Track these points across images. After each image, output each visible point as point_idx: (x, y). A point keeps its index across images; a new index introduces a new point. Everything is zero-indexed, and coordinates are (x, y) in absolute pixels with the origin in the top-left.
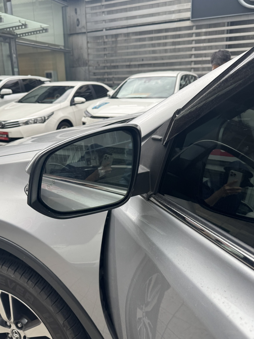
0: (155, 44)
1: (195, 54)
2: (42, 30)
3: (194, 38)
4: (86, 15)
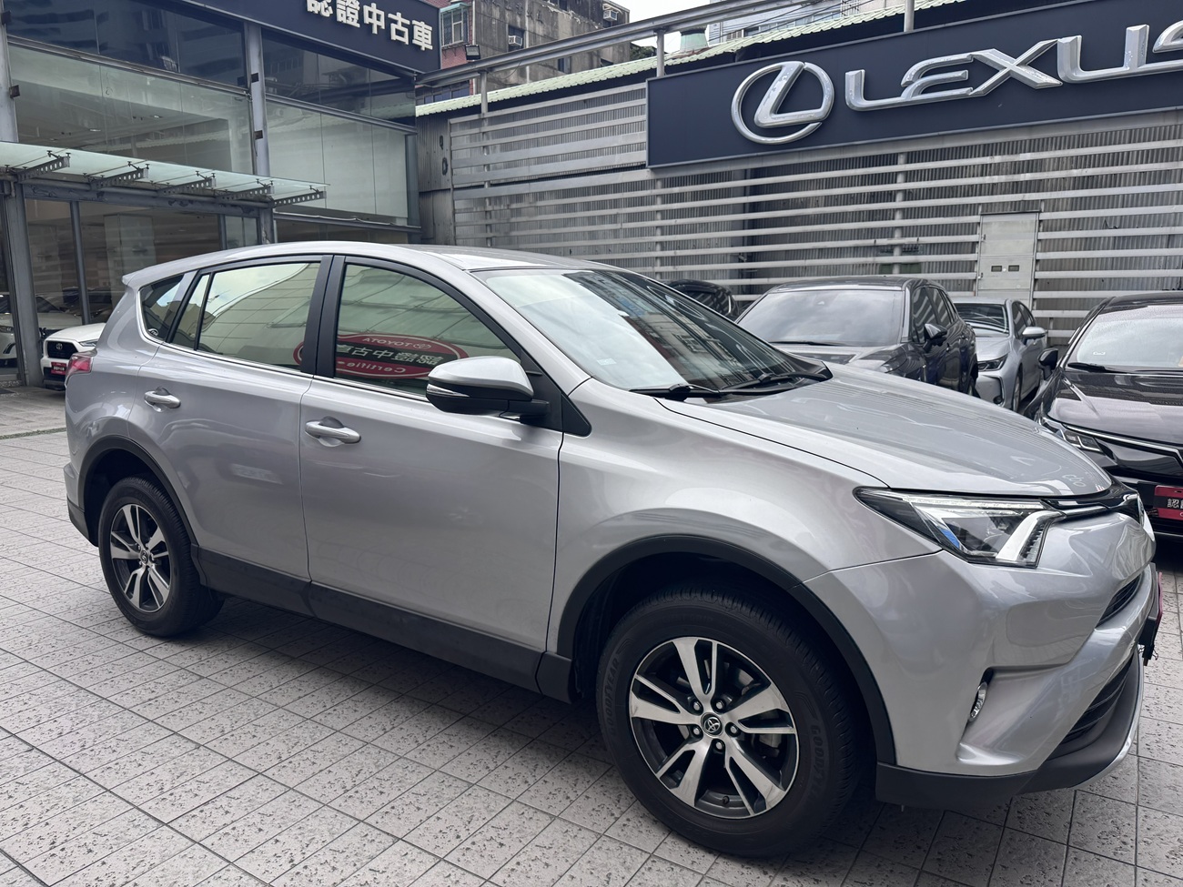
2: (315, 194)
3: (659, 206)
4: (451, 152)
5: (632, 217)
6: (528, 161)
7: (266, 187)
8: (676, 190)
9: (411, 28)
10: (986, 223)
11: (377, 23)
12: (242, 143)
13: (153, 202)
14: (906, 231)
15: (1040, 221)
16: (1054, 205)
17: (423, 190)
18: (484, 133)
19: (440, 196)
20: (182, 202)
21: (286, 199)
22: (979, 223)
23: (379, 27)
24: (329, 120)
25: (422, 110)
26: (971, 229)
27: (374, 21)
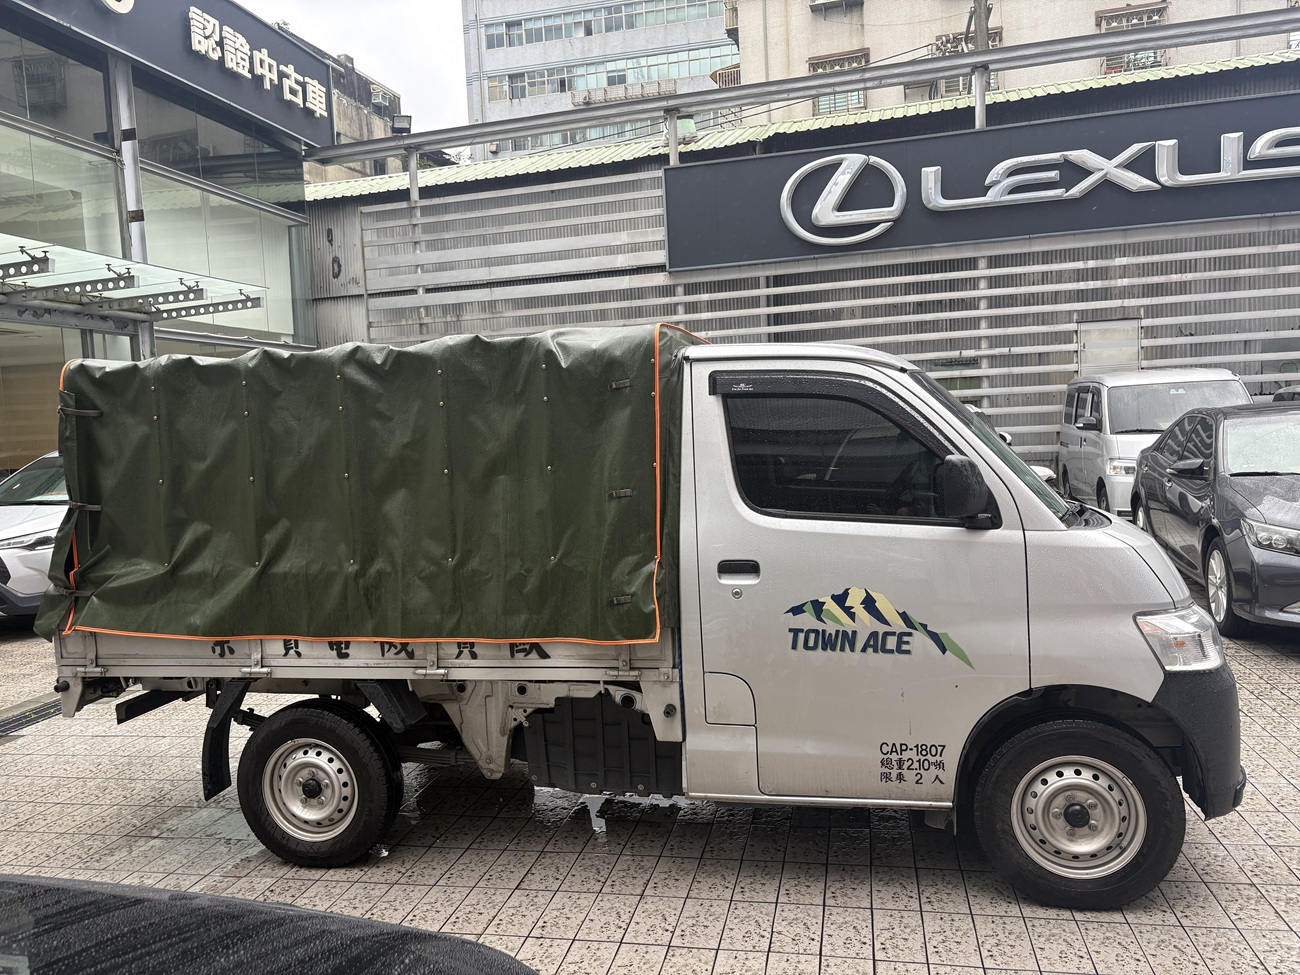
2: (244, 302)
3: (682, 316)
4: (363, 248)
7: (190, 289)
8: (705, 297)
9: (303, 85)
10: (1085, 331)
11: (271, 77)
14: (994, 342)
15: (1142, 328)
17: (314, 294)
18: (415, 225)
20: (36, 313)
22: (1076, 332)
23: (271, 80)
26: (1066, 338)
27: (265, 71)
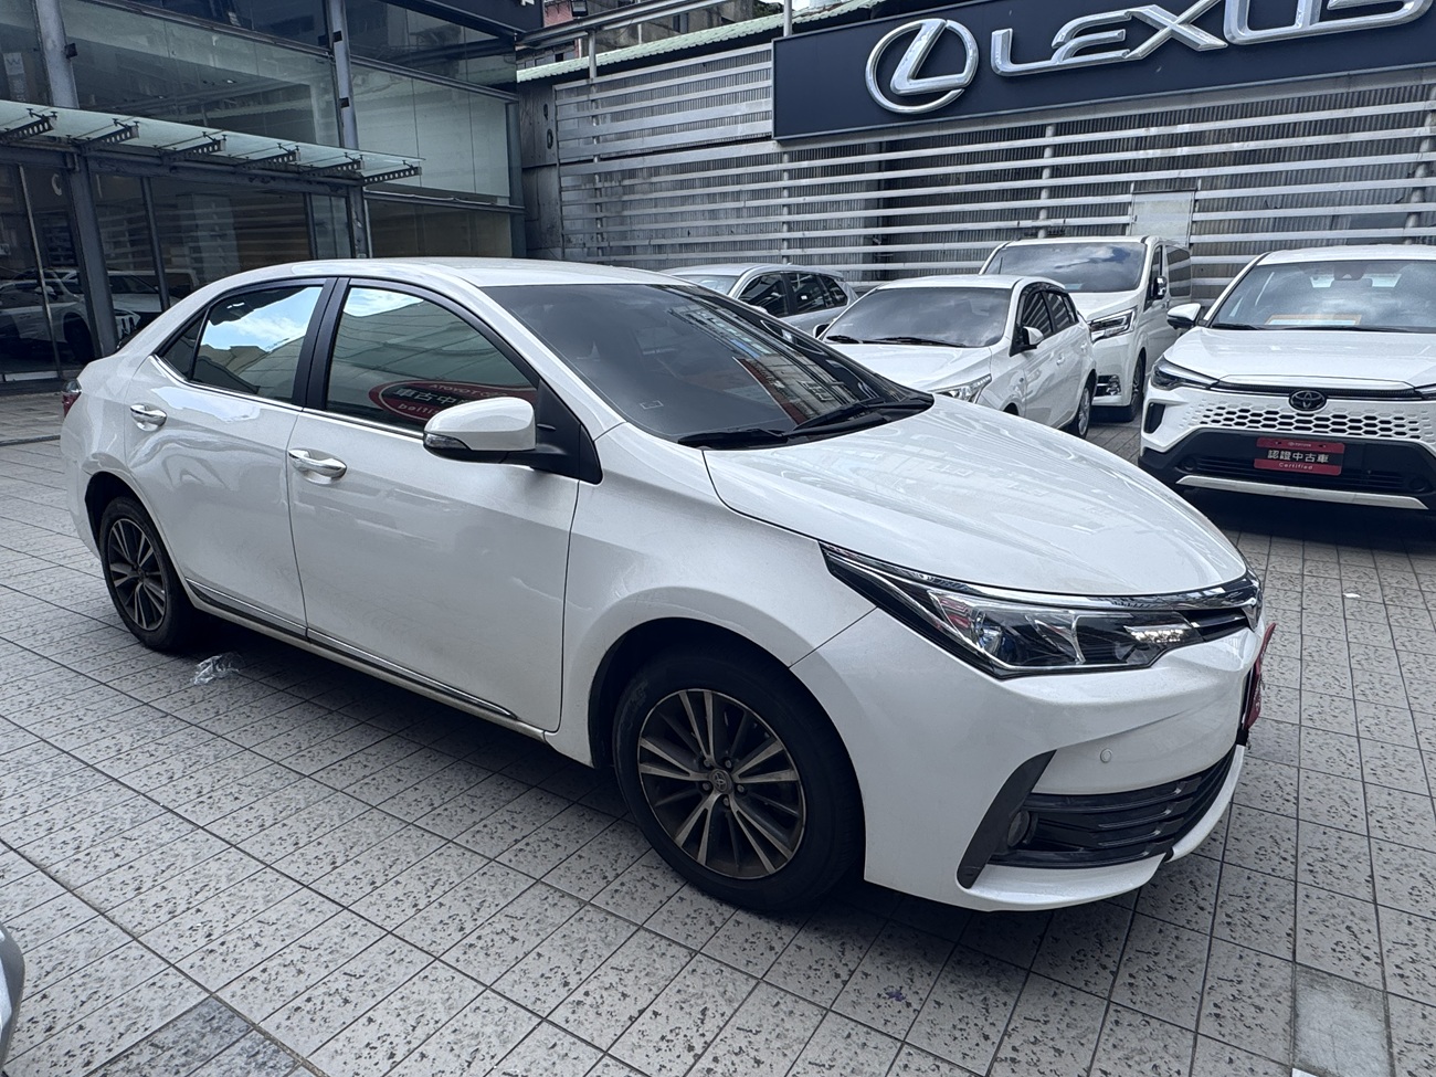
0: (714, 194)
1: (788, 223)
2: (409, 170)
3: (786, 183)
4: (557, 122)
5: (756, 194)
6: (641, 133)
7: (356, 162)
8: (805, 164)
10: (1138, 203)
12: (325, 113)
13: (232, 180)
14: (1051, 212)
15: (1196, 201)
16: (1211, 183)
17: (528, 164)
18: (593, 101)
19: (545, 172)
20: (264, 179)
21: (378, 176)
22: (1131, 203)
24: (421, 86)
25: (523, 75)
26: (1122, 209)
